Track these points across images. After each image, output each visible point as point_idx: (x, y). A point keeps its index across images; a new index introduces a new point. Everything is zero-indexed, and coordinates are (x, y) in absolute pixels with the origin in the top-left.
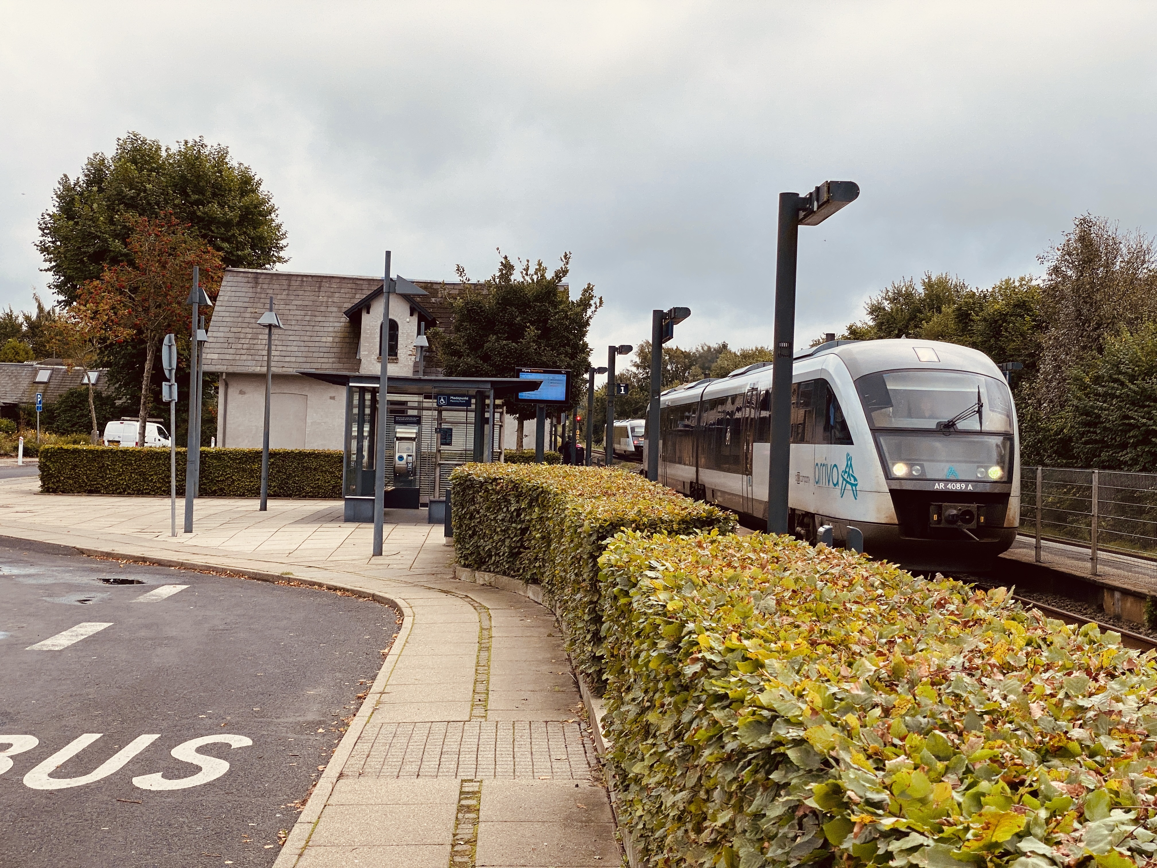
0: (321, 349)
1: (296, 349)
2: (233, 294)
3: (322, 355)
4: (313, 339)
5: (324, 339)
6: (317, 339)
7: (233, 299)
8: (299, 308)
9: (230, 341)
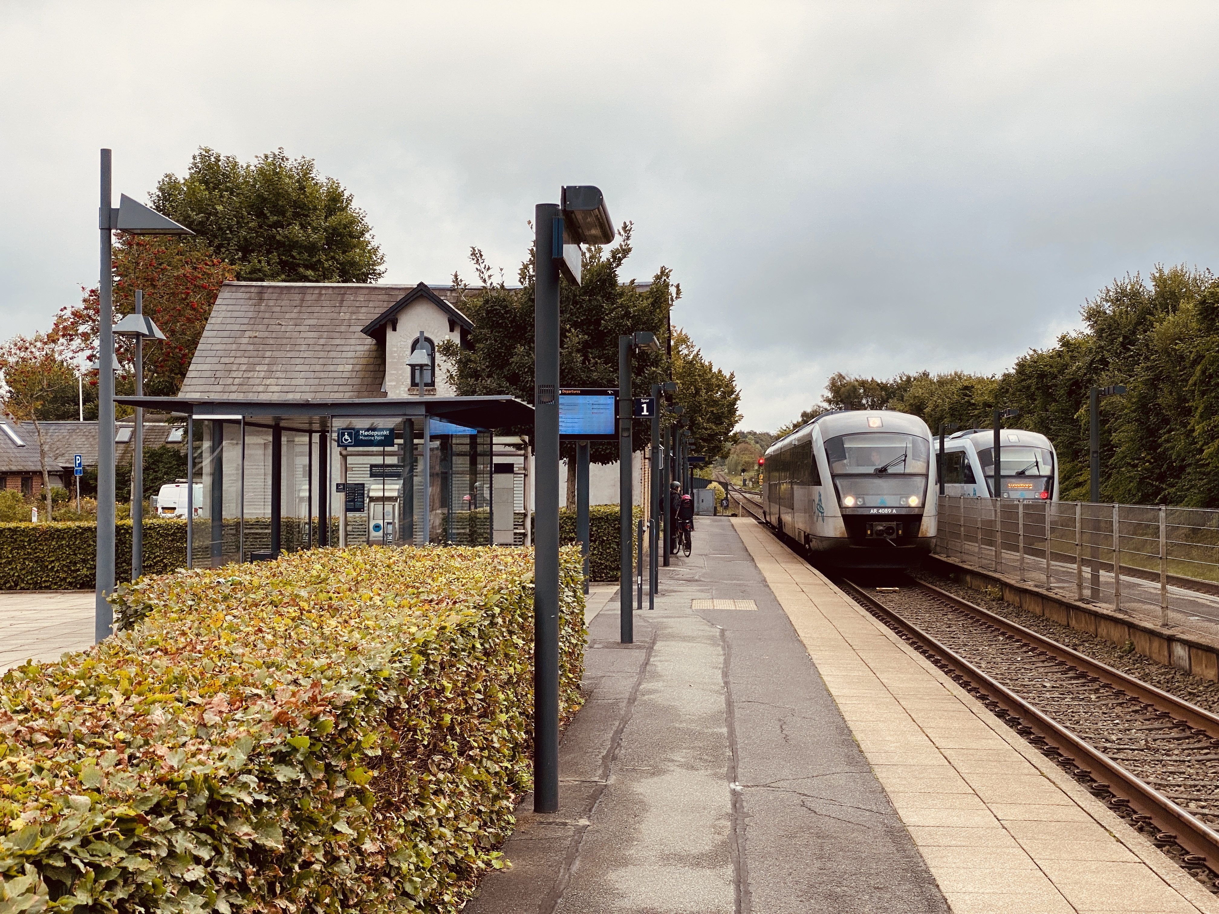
0: (337, 381)
1: (303, 382)
2: (229, 314)
3: (336, 388)
4: (327, 368)
5: (340, 368)
6: (332, 368)
7: (229, 321)
8: (313, 328)
9: (218, 374)
